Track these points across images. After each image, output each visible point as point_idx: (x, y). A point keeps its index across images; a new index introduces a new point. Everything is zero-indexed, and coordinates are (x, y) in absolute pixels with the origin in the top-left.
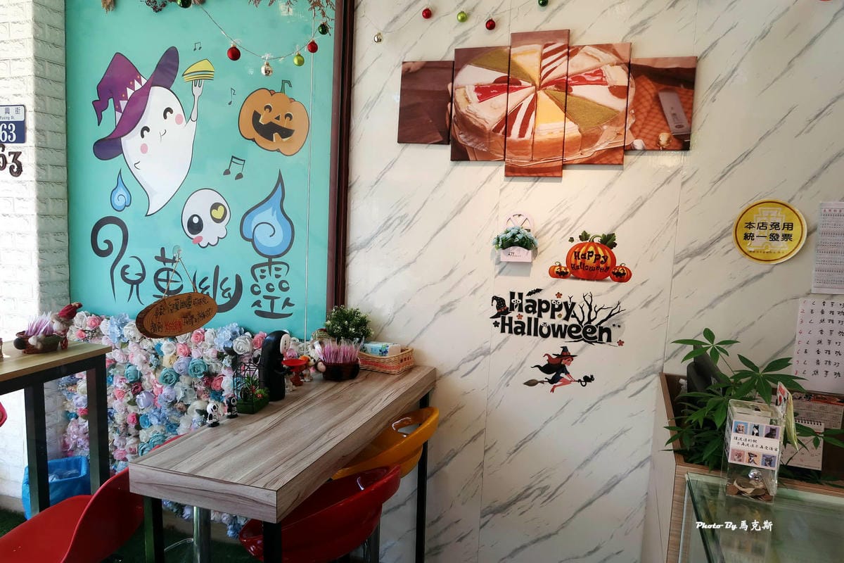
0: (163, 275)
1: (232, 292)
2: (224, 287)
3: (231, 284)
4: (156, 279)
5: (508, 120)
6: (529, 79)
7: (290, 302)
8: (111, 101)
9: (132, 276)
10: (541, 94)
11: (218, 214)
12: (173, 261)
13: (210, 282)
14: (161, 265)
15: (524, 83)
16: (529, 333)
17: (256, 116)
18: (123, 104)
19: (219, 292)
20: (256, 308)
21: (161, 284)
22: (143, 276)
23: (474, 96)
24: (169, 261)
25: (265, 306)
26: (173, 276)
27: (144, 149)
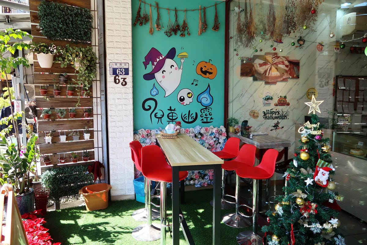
0: (171, 115)
1: (194, 117)
2: (192, 116)
3: (194, 115)
4: (168, 116)
5: (266, 71)
6: (270, 63)
7: (212, 118)
8: (150, 62)
9: (159, 116)
10: (272, 66)
11: (190, 95)
12: (174, 110)
13: (187, 115)
14: (170, 112)
15: (269, 63)
16: (271, 119)
17: (201, 69)
18: (155, 63)
19: (190, 118)
20: (202, 121)
21: (170, 117)
22: (163, 115)
23: (258, 66)
24: (173, 110)
25: (205, 120)
26: (174, 115)
27: (164, 77)
